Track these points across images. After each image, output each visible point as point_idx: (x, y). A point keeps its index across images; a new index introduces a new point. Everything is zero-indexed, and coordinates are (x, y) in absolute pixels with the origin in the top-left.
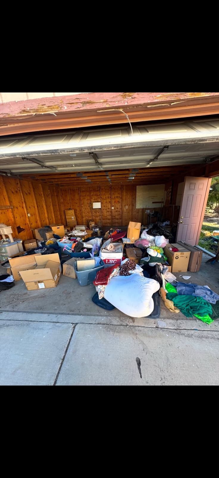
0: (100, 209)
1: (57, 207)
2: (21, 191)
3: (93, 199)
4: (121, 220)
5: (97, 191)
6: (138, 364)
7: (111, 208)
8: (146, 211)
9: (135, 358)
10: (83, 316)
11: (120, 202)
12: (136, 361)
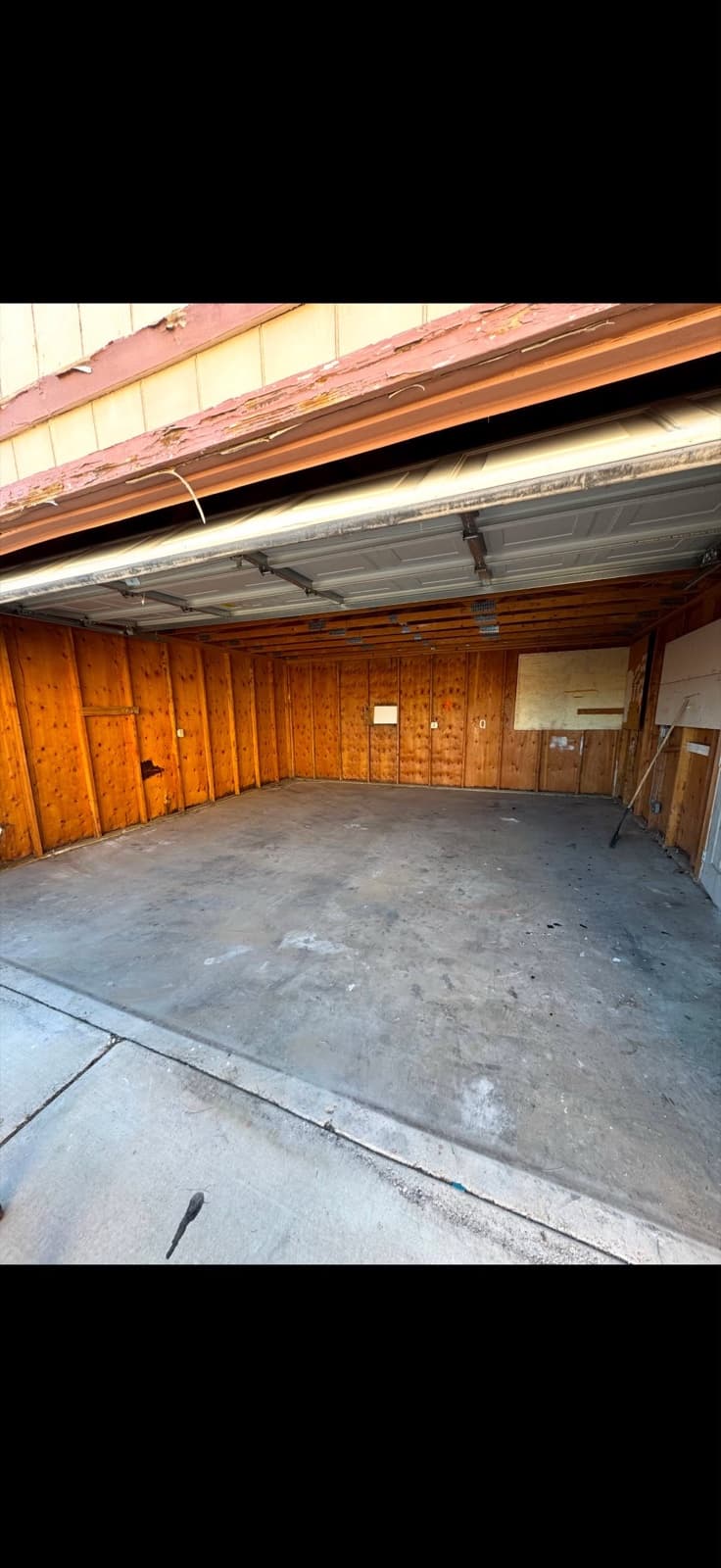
0: (395, 725)
1: (272, 715)
2: (168, 673)
3: (377, 695)
4: (458, 767)
5: (391, 670)
6: (188, 1213)
7: (430, 724)
8: (555, 739)
9: (194, 1193)
10: (152, 1026)
11: (459, 707)
12: (191, 1202)
